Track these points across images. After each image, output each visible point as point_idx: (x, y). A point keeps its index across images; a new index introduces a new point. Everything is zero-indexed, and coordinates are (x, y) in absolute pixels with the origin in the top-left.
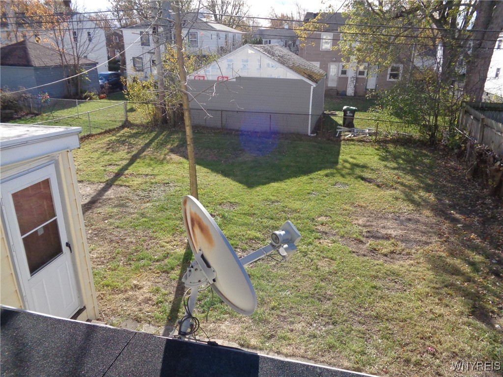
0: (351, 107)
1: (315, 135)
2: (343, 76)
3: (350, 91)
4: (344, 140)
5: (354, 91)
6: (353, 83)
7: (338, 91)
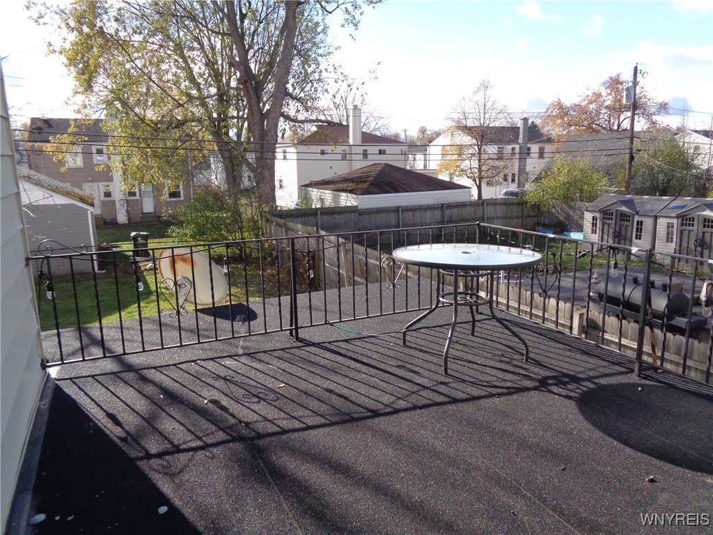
0: (141, 233)
1: (104, 271)
2: (107, 199)
3: (122, 218)
4: (146, 270)
5: (127, 218)
6: (124, 207)
7: (104, 220)
